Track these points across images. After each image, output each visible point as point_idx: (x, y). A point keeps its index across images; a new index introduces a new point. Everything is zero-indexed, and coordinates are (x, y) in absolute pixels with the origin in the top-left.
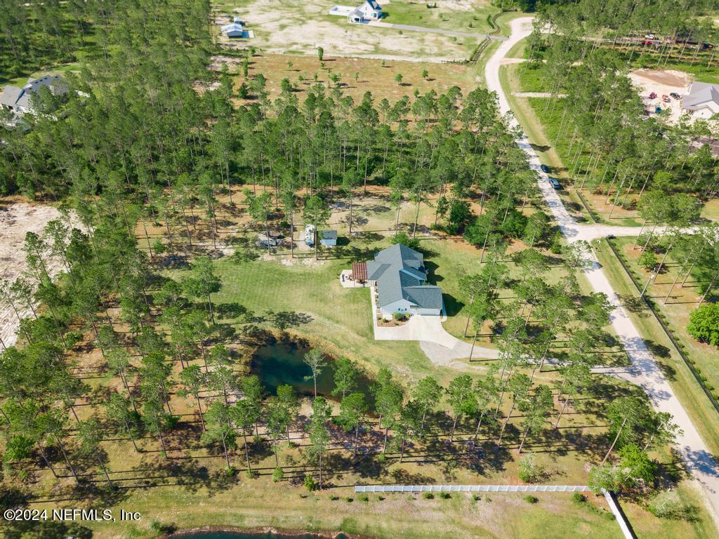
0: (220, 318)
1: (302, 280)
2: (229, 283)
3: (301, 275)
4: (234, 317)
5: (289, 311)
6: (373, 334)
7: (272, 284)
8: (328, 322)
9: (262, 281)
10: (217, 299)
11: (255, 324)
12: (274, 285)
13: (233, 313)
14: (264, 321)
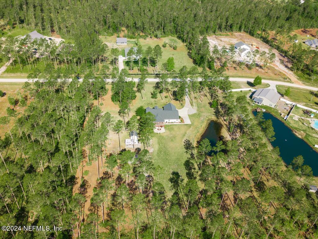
0: (195, 169)
1: (163, 144)
2: (171, 169)
3: (159, 145)
4: (193, 164)
5: (184, 147)
6: (189, 124)
7: (168, 154)
8: (186, 135)
9: (167, 158)
10: (183, 172)
11: (195, 156)
12: (168, 153)
13: (190, 165)
14: (192, 153)
